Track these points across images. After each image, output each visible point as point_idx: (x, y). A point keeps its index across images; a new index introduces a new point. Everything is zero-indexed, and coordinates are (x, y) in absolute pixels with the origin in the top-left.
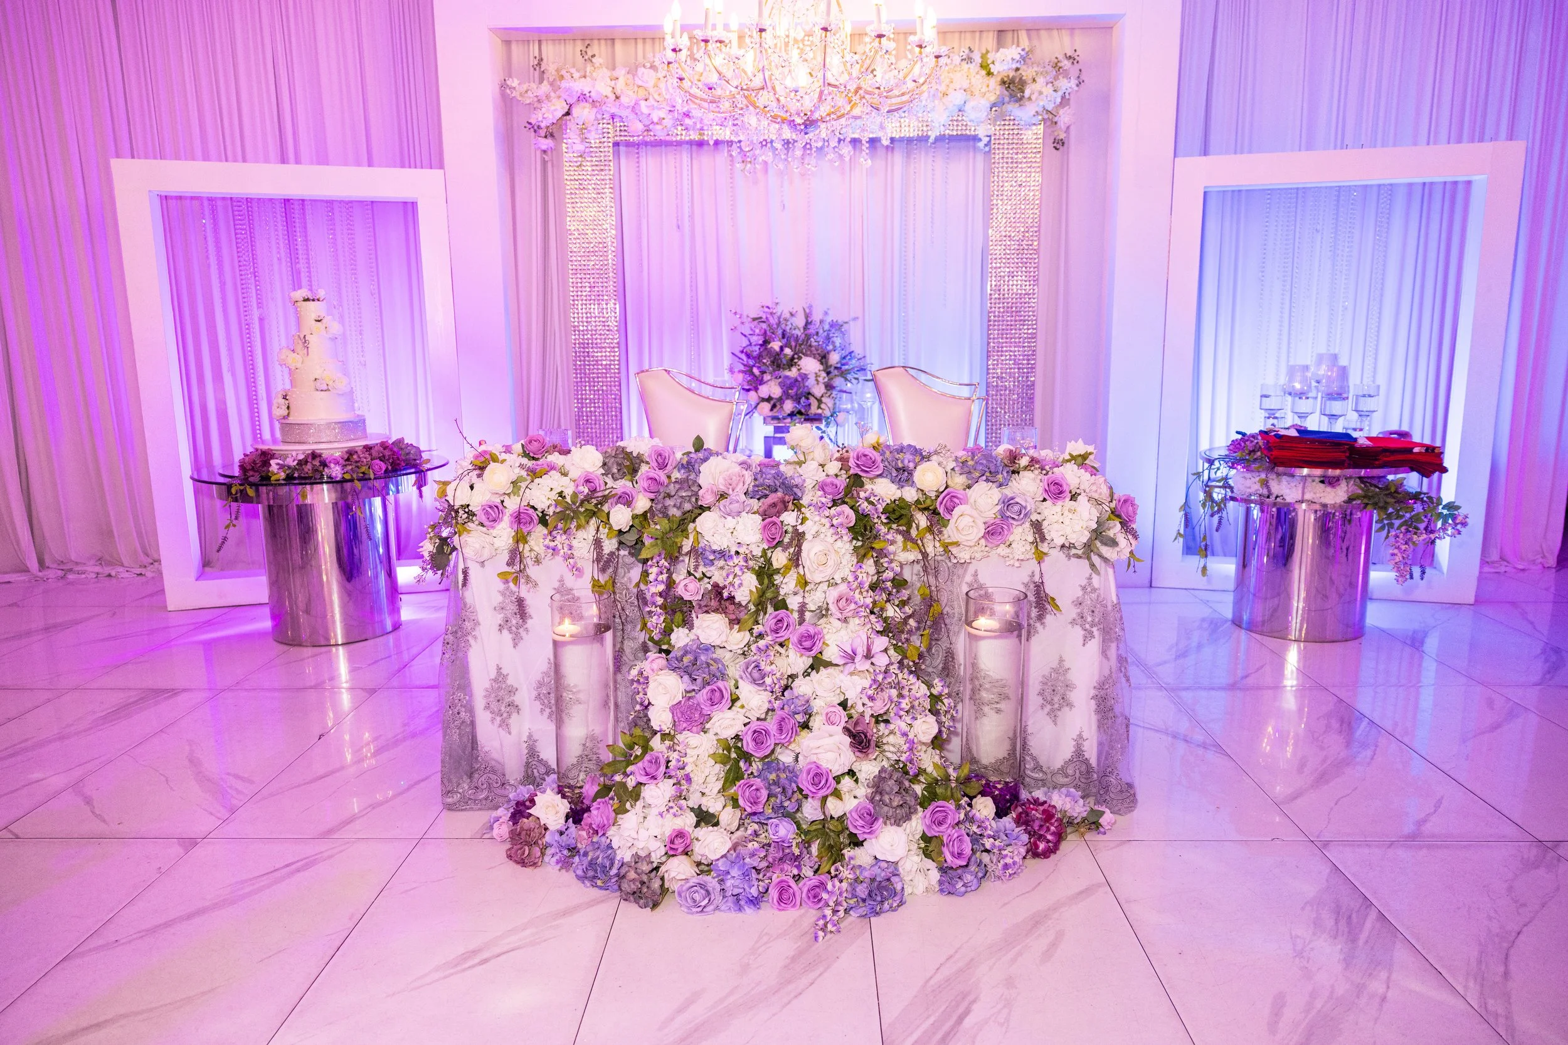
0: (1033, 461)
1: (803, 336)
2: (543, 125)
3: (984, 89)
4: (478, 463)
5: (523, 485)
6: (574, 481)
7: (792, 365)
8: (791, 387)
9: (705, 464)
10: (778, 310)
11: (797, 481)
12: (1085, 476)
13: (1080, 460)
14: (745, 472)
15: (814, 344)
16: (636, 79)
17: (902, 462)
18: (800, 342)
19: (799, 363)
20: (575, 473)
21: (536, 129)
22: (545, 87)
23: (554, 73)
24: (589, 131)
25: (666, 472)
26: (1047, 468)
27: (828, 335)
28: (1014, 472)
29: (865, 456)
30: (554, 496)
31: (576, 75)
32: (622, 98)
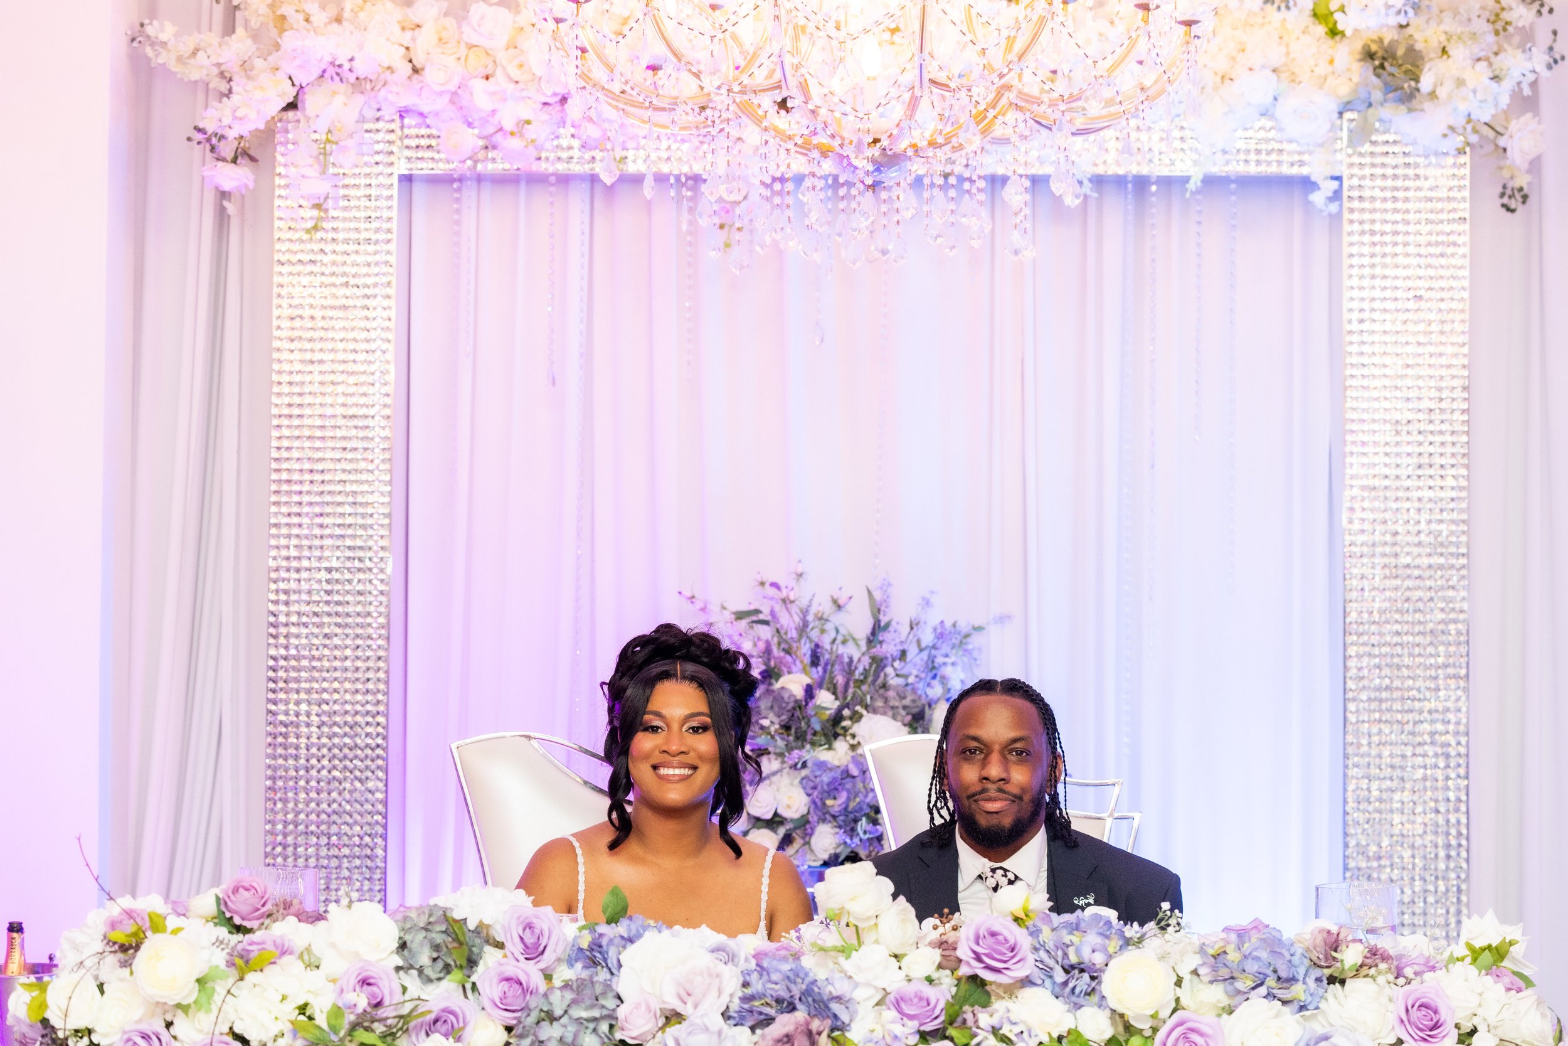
0: (1375, 955)
1: (866, 661)
2: (232, 134)
3: (1322, 69)
4: (119, 936)
5: (221, 990)
6: (334, 981)
7: (836, 736)
8: (833, 790)
9: (631, 949)
10: (802, 594)
11: (839, 987)
12: (1493, 989)
13: (1487, 957)
14: (721, 967)
15: (894, 681)
16: (465, 28)
17: (1078, 952)
18: (857, 675)
19: (856, 728)
20: (335, 964)
21: (211, 142)
22: (240, 45)
23: (263, 10)
24: (344, 149)
25: (542, 965)
26: (1409, 972)
27: (932, 658)
28: (1332, 980)
29: (993, 934)
30: (289, 1011)
31: (320, 17)
32: (427, 73)
